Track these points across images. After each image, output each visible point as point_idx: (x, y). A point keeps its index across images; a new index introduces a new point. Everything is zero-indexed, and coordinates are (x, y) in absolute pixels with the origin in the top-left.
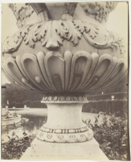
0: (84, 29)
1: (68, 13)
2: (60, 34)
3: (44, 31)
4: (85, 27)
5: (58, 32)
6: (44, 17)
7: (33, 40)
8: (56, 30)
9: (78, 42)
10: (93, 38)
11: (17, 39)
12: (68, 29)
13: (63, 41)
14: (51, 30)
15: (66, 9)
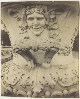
0: (58, 79)
1: (47, 63)
2: (42, 85)
3: (32, 82)
4: (58, 78)
5: (41, 83)
6: (31, 64)
7: (25, 85)
8: (40, 82)
9: (55, 87)
10: (64, 83)
11: (14, 80)
12: (48, 81)
13: (44, 87)
14: (36, 82)
15: (46, 60)
